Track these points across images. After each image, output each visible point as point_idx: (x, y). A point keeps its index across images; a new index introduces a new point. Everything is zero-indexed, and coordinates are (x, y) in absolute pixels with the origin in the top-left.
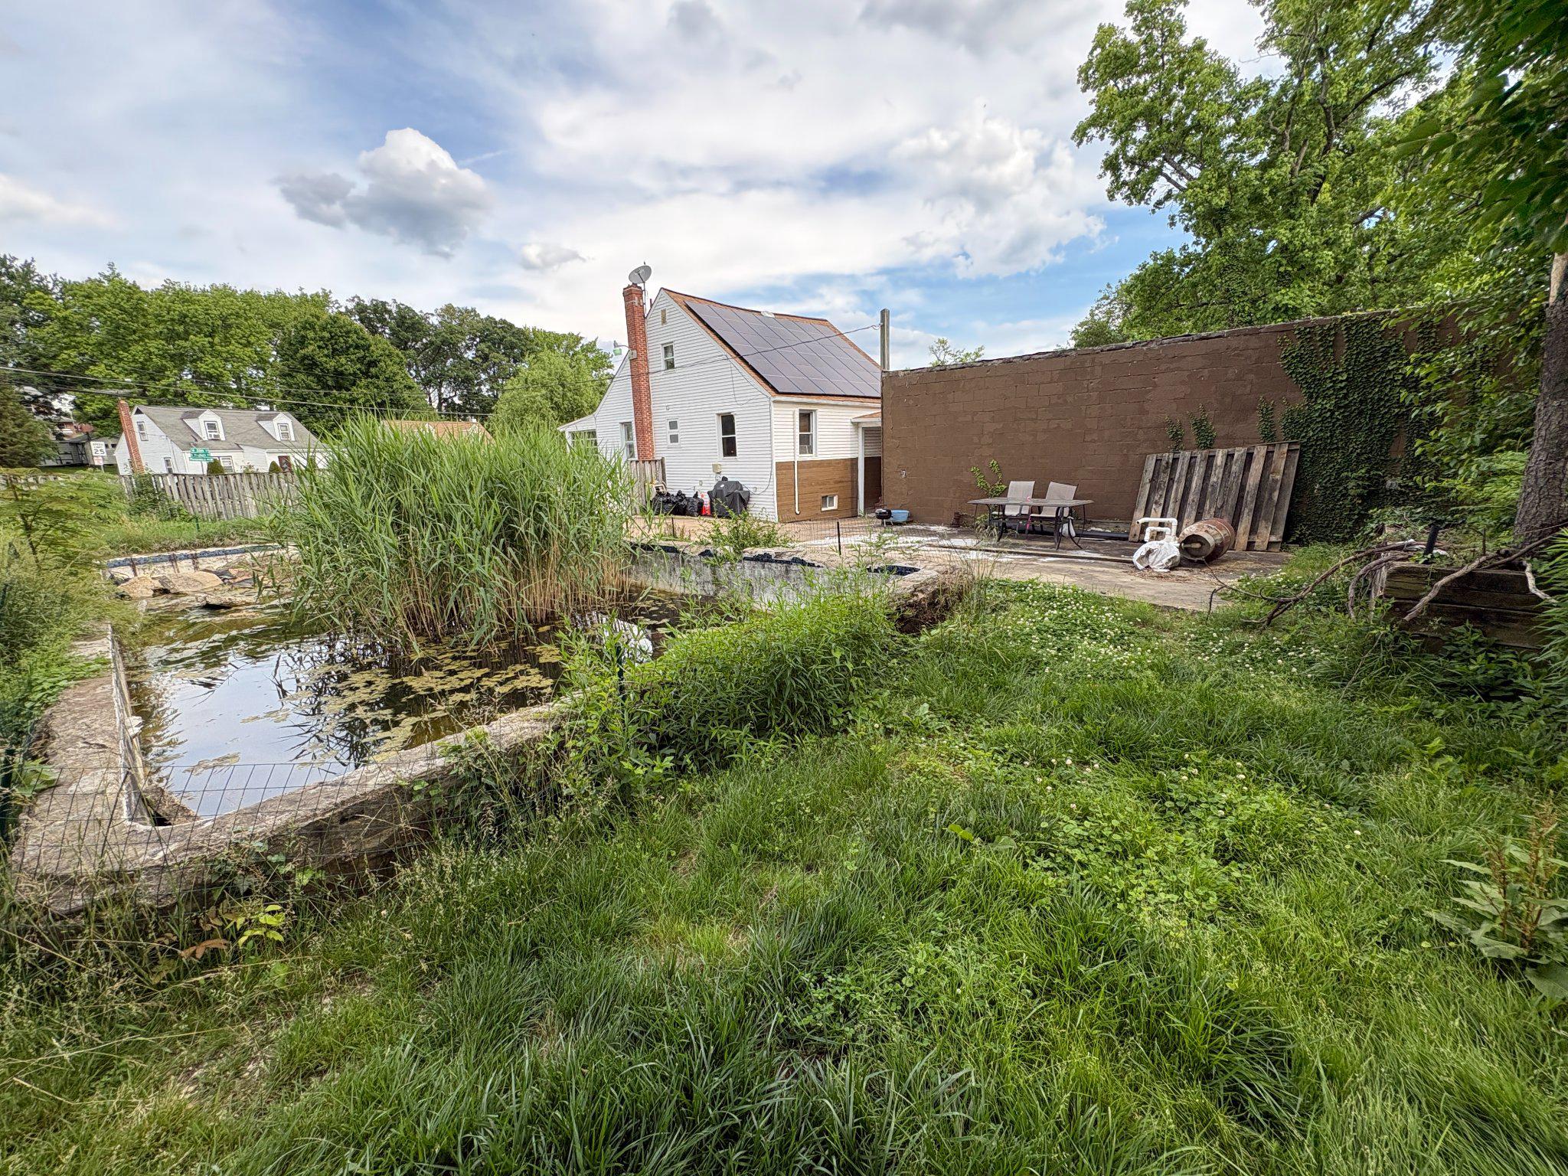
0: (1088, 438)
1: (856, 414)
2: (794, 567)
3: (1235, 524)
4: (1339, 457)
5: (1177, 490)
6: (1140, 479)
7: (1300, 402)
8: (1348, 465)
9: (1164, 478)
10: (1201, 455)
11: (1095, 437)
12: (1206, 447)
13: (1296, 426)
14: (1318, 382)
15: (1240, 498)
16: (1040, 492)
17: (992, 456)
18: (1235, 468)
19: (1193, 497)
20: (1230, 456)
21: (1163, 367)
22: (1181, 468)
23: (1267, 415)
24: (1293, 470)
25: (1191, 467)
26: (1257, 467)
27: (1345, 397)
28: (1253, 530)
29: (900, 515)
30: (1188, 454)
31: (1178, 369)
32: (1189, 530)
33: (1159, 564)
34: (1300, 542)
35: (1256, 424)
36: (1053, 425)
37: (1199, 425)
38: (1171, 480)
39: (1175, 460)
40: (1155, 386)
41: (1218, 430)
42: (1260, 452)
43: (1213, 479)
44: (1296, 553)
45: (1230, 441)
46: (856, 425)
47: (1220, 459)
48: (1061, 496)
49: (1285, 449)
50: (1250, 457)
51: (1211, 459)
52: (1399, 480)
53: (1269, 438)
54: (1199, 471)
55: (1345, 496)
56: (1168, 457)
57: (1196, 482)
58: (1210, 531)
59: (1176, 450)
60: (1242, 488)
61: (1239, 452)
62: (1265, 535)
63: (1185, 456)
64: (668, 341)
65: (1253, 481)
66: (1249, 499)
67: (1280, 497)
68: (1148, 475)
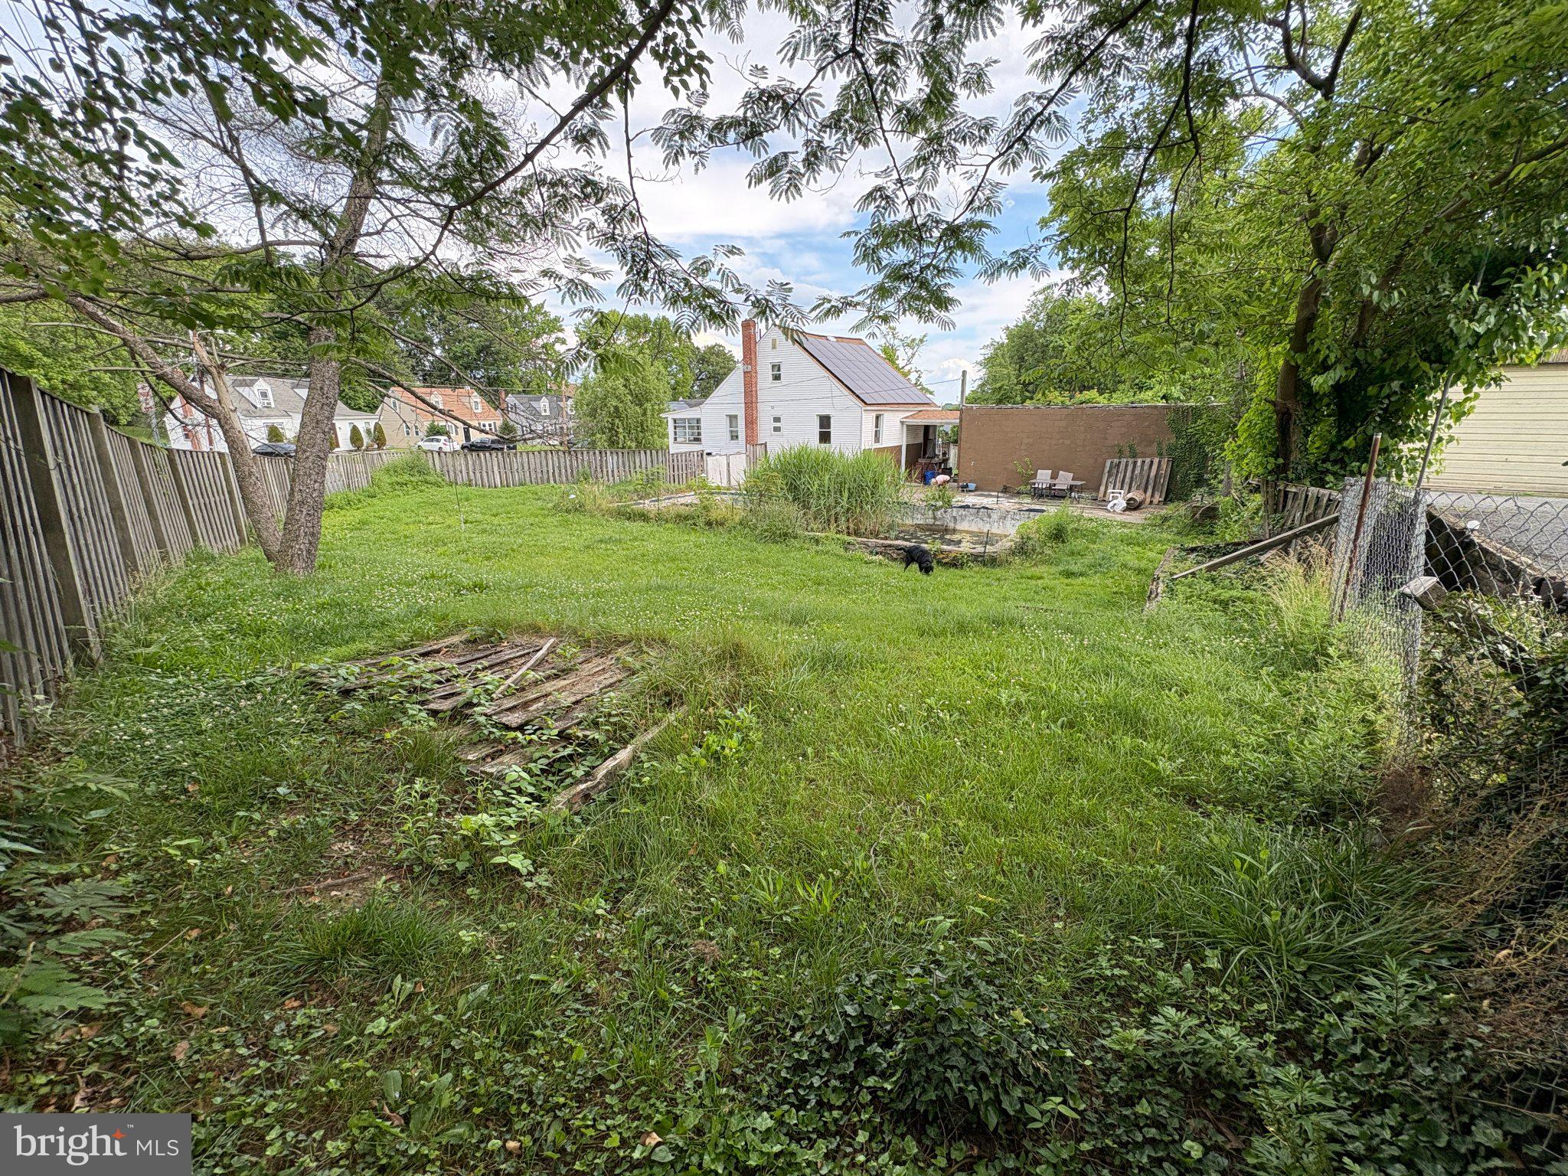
0: (1078, 450)
1: (901, 416)
3: (1145, 491)
4: (1186, 465)
5: (1120, 476)
6: (1104, 470)
7: (1173, 441)
8: (1190, 468)
9: (1114, 470)
10: (1131, 461)
11: (1082, 449)
12: (1133, 457)
13: (1171, 449)
14: (1180, 432)
15: (1148, 480)
16: (1054, 476)
17: (1027, 456)
18: (1145, 468)
19: (1127, 480)
20: (1144, 462)
21: (1115, 419)
22: (1122, 467)
23: (1159, 444)
24: (1169, 469)
25: (1126, 466)
26: (1155, 467)
27: (1191, 438)
28: (1152, 496)
29: (972, 486)
31: (1122, 420)
32: (1130, 495)
33: (1119, 509)
34: (1171, 501)
35: (1154, 448)
36: (1060, 441)
37: (1131, 447)
38: (1118, 471)
39: (1119, 462)
40: (1113, 427)
41: (1138, 449)
42: (1156, 461)
43: (1136, 471)
44: (1171, 506)
45: (1144, 455)
46: (902, 423)
47: (1139, 463)
48: (1065, 480)
49: (1167, 460)
50: (1152, 463)
51: (1135, 463)
52: (1210, 475)
53: (1160, 455)
54: (1130, 468)
55: (1189, 481)
56: (1116, 461)
57: (1129, 474)
58: (1137, 495)
59: (1120, 458)
60: (1149, 476)
61: (1148, 460)
62: (1157, 498)
63: (1124, 461)
64: (776, 361)
65: (1153, 473)
66: (1151, 482)
67: (1164, 481)
68: (1107, 469)
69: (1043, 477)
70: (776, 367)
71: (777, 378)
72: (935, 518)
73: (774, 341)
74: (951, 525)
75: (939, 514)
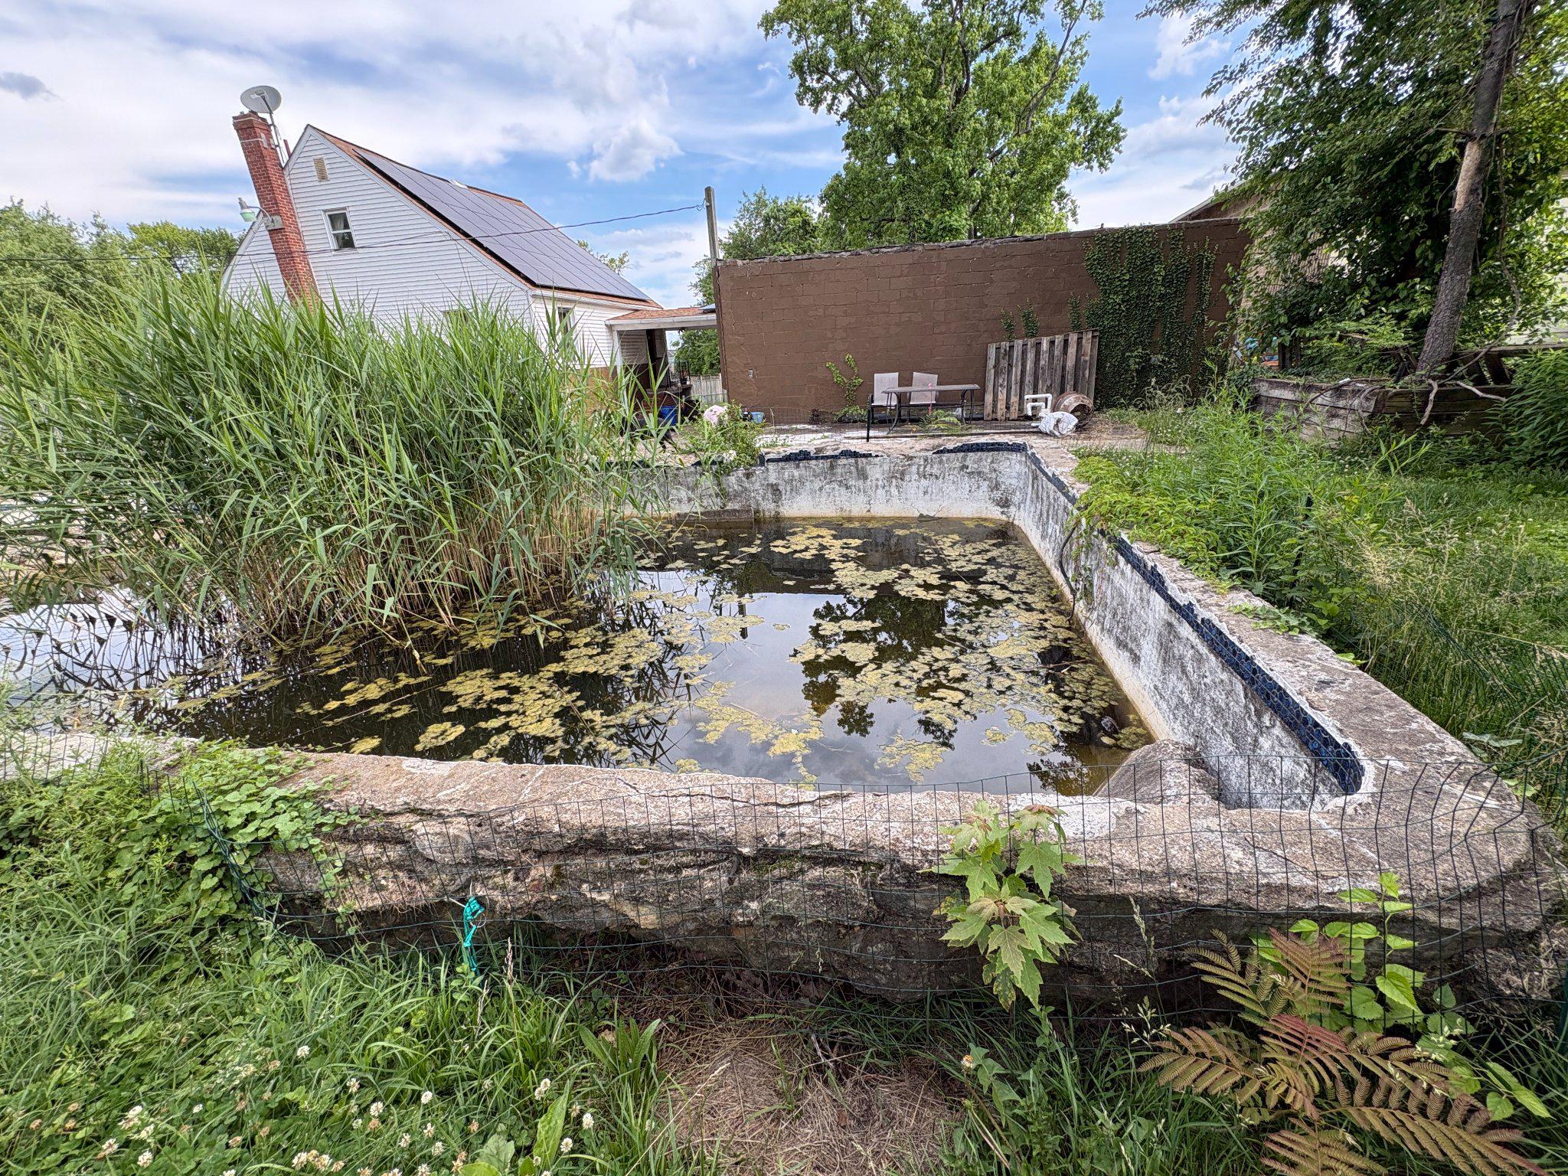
0: (936, 331)
2: (843, 461)
4: (1122, 341)
5: (1016, 372)
6: (985, 366)
7: (1098, 299)
8: (1128, 348)
9: (1004, 363)
10: (1030, 342)
11: (943, 329)
12: (1033, 336)
13: (1096, 316)
14: (1110, 281)
15: (1063, 377)
16: (905, 381)
17: (848, 351)
18: (1056, 353)
19: (1028, 378)
20: (1052, 343)
21: (998, 265)
22: (1017, 355)
23: (1074, 309)
24: (1096, 352)
25: (1024, 353)
26: (1072, 350)
27: (1128, 293)
30: (1020, 342)
31: (1011, 267)
35: (1068, 317)
36: (905, 317)
37: (1027, 318)
38: (1010, 365)
39: (1011, 347)
40: (992, 281)
41: (1041, 321)
42: (1073, 338)
43: (1042, 363)
45: (1050, 331)
47: (1045, 346)
48: (924, 386)
49: (1090, 335)
50: (1066, 341)
51: (1038, 346)
52: (1160, 357)
53: (1077, 328)
54: (1031, 356)
55: (1126, 371)
56: (1005, 345)
57: (1029, 365)
59: (1010, 339)
60: (1064, 368)
61: (1059, 339)
63: (1018, 343)
64: (334, 205)
65: (1070, 363)
66: (1070, 377)
67: (1089, 375)
68: (991, 362)
69: (885, 387)
70: (338, 219)
71: (346, 242)
72: (723, 494)
73: (319, 163)
74: (768, 507)
75: (732, 481)
